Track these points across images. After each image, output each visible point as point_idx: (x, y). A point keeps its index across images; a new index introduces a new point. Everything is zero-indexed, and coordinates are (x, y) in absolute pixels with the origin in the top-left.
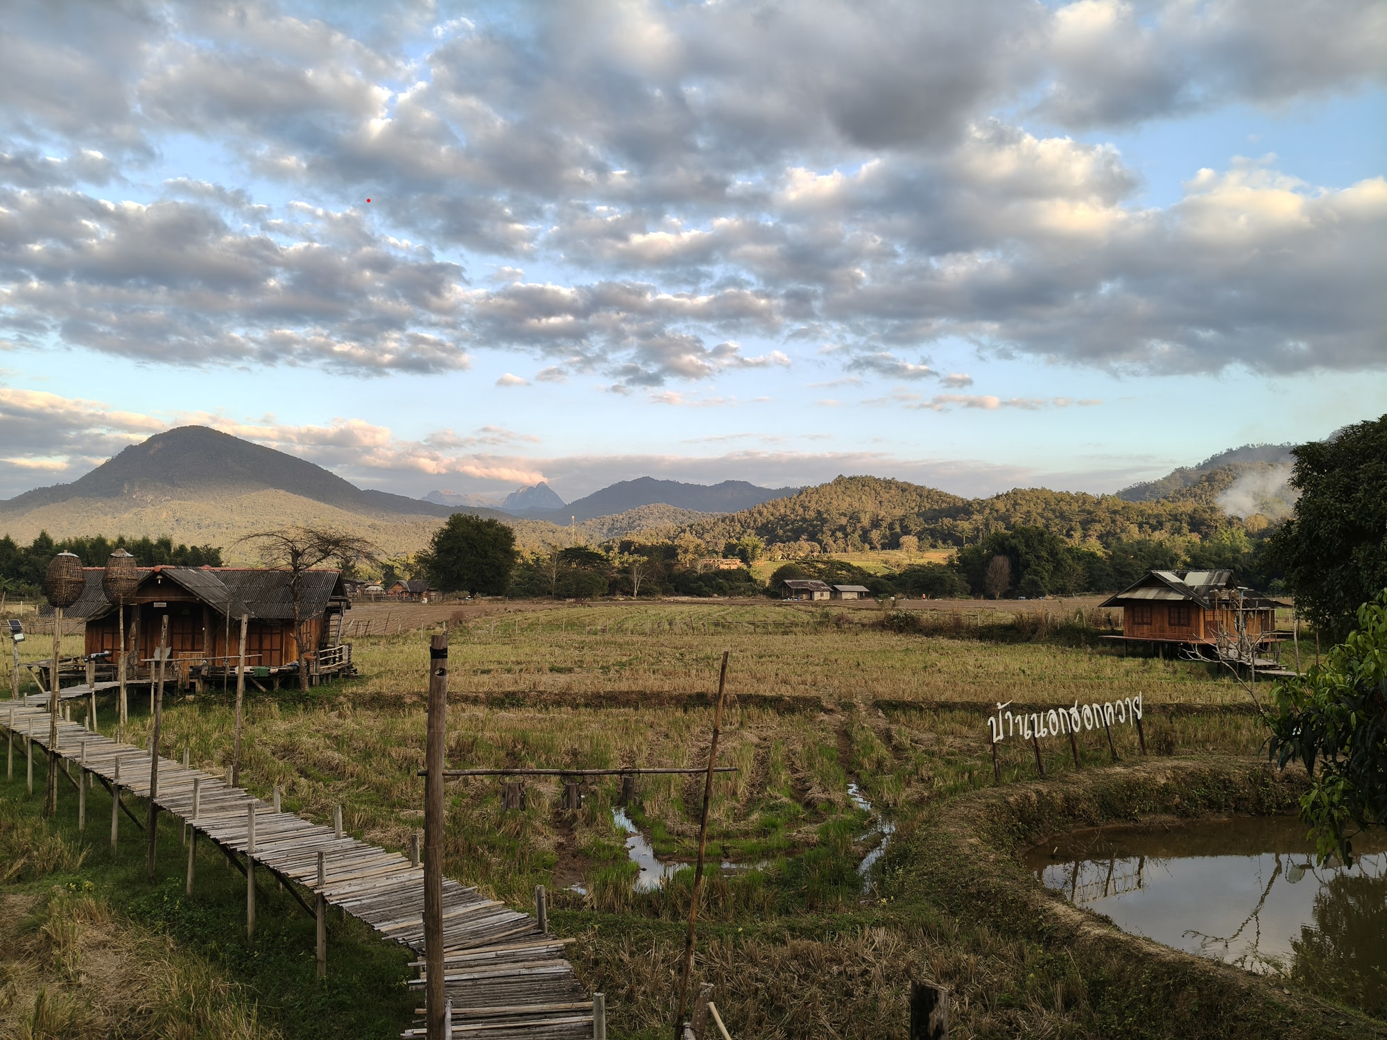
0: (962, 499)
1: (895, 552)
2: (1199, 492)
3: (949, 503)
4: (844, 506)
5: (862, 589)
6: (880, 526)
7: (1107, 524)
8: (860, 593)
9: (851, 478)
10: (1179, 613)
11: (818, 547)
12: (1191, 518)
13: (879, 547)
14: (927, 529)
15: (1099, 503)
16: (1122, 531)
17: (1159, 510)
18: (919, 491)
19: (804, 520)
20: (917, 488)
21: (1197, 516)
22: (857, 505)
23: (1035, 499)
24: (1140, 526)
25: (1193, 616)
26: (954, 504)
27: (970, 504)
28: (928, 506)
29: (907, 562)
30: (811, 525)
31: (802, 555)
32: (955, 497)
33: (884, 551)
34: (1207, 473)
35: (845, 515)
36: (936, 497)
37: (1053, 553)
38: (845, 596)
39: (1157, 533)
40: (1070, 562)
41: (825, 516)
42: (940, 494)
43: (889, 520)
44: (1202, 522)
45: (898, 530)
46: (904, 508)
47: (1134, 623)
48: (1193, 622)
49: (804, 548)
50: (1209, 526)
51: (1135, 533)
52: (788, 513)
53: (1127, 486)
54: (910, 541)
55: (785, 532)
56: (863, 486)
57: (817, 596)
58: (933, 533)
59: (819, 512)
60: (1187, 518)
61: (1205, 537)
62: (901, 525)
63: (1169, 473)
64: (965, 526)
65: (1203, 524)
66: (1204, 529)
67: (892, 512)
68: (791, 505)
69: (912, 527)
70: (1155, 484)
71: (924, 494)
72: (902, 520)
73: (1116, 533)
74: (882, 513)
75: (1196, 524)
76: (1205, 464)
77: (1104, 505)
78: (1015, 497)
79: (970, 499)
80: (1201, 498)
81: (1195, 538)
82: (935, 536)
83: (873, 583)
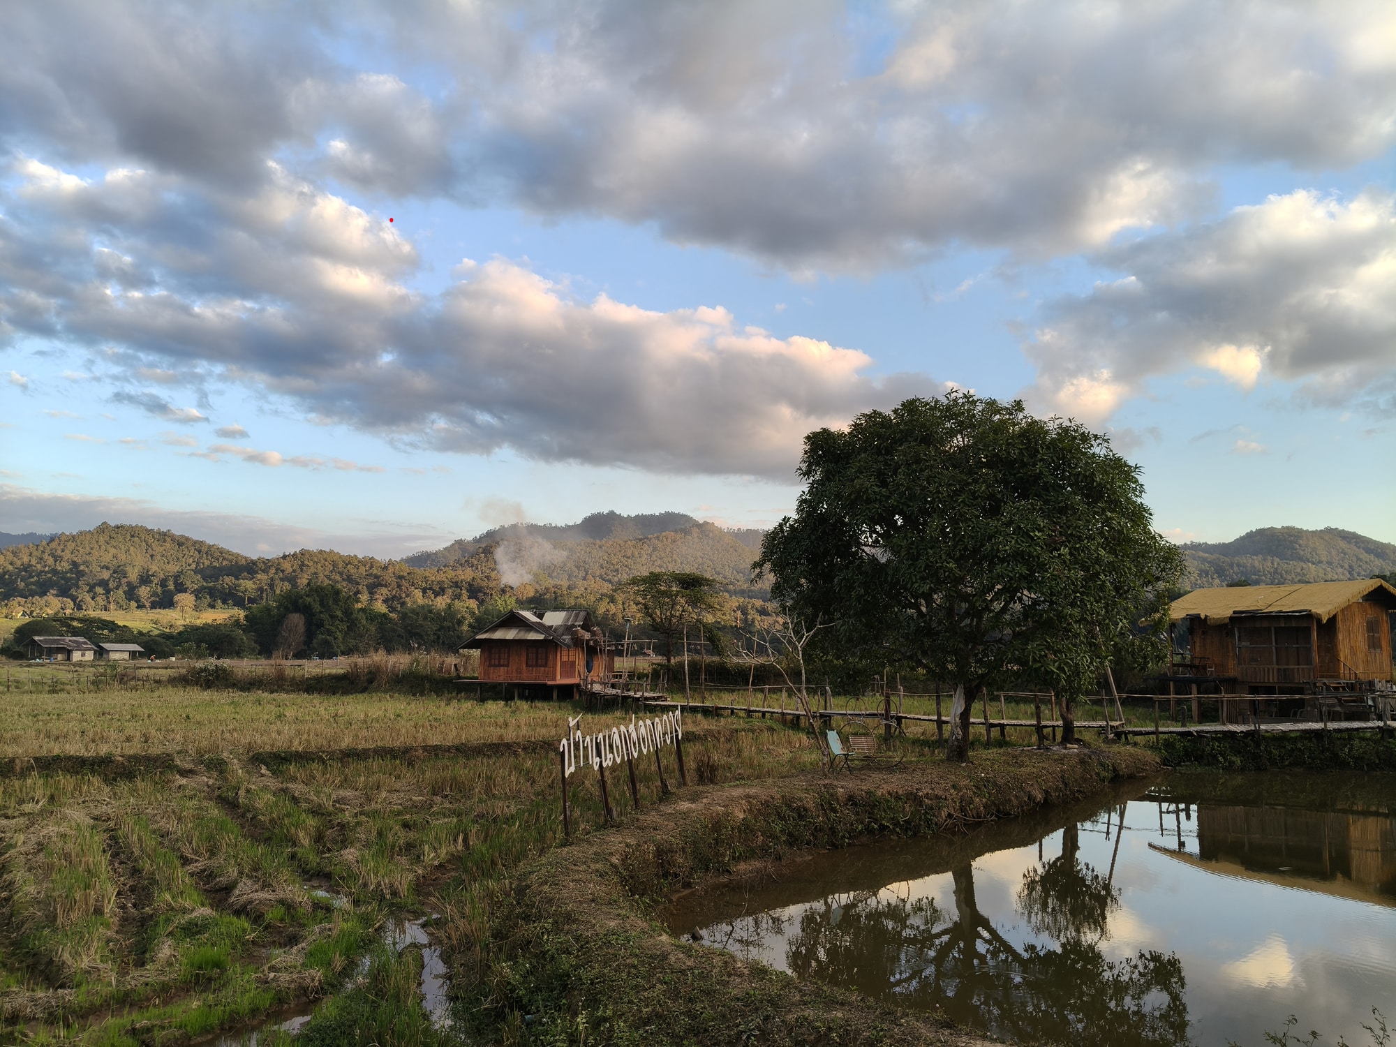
0: (246, 558)
1: (167, 611)
2: (476, 562)
3: (231, 561)
4: (107, 558)
5: (136, 648)
6: (151, 582)
7: (393, 589)
8: (133, 654)
9: (118, 527)
10: (537, 654)
11: (70, 603)
12: (470, 585)
13: (148, 605)
14: (206, 588)
15: (385, 568)
16: (407, 596)
17: (441, 577)
18: (199, 546)
19: (54, 572)
20: (196, 542)
21: (475, 583)
22: (123, 557)
23: (323, 561)
24: (424, 591)
25: (551, 657)
26: (237, 563)
27: (254, 563)
28: (207, 563)
29: (181, 622)
30: (63, 578)
31: (50, 612)
32: (238, 555)
33: (153, 611)
34: (483, 545)
35: (108, 568)
36: (217, 554)
37: (348, 613)
38: (113, 656)
39: (439, 599)
40: (364, 622)
41: (82, 568)
42: (221, 551)
43: (162, 576)
44: (480, 590)
45: (172, 587)
46: (179, 564)
47: (490, 665)
48: (551, 663)
49: (51, 606)
50: (485, 594)
51: (418, 598)
52: (33, 562)
53: (410, 555)
54: (186, 599)
55: (27, 585)
56: (132, 536)
57: (76, 656)
58: (212, 592)
59: (75, 564)
60: (467, 586)
61: (481, 603)
62: (175, 583)
63: (449, 544)
64: (248, 585)
65: (480, 591)
66: (481, 595)
67: (163, 567)
68: (38, 554)
69: (188, 584)
70: (436, 554)
71: (204, 549)
72: (176, 577)
73: (401, 598)
74: (154, 568)
75: (474, 591)
76: (481, 538)
77: (391, 570)
78: (302, 558)
79: (254, 558)
80: (477, 568)
81: (473, 604)
82: (214, 595)
83: (147, 642)
